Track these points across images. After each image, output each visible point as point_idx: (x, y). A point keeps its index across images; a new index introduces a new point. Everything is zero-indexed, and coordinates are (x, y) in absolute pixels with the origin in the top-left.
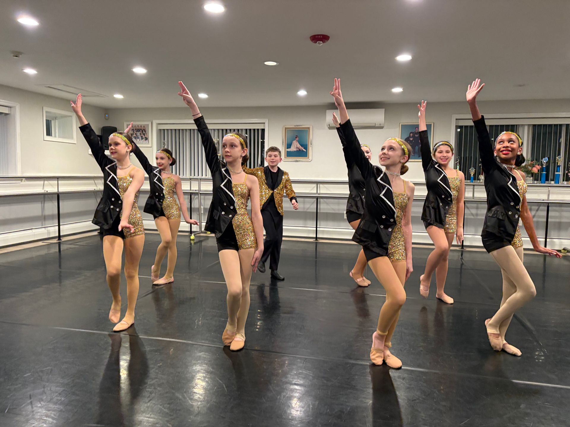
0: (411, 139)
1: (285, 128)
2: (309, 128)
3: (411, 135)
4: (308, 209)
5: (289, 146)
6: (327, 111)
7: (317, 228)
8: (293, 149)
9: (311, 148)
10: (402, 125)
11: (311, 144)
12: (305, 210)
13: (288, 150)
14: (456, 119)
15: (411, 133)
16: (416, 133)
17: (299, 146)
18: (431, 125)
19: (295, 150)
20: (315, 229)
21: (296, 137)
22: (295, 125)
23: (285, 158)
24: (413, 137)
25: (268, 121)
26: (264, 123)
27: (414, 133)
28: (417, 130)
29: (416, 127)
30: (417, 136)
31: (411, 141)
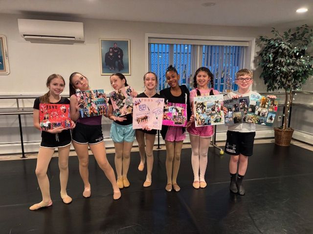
0: (111, 54)
2: (2, 38)
3: (111, 50)
4: (13, 124)
6: (19, 20)
7: (22, 143)
9: (7, 60)
10: (102, 41)
11: (7, 56)
12: (9, 126)
14: (149, 38)
15: (110, 48)
16: (116, 49)
18: (128, 41)
20: (21, 144)
24: (113, 52)
27: (114, 49)
28: (116, 46)
29: (115, 42)
30: (116, 51)
31: (111, 56)
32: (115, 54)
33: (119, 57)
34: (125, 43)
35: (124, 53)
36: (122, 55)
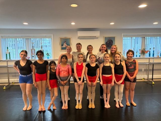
0: (108, 42)
1: (61, 38)
2: (70, 38)
5: (62, 45)
6: (78, 31)
8: (64, 46)
10: (105, 37)
13: (62, 47)
14: (123, 35)
15: (108, 40)
16: (110, 40)
17: (66, 45)
19: (65, 47)
21: (65, 42)
22: (65, 37)
23: (61, 50)
24: (109, 41)
25: (53, 35)
26: (51, 36)
27: (109, 40)
28: (110, 39)
29: (110, 38)
30: (110, 41)
31: (108, 43)
32: (110, 43)
33: (111, 43)
34: (114, 38)
35: (113, 42)
36: (112, 42)
